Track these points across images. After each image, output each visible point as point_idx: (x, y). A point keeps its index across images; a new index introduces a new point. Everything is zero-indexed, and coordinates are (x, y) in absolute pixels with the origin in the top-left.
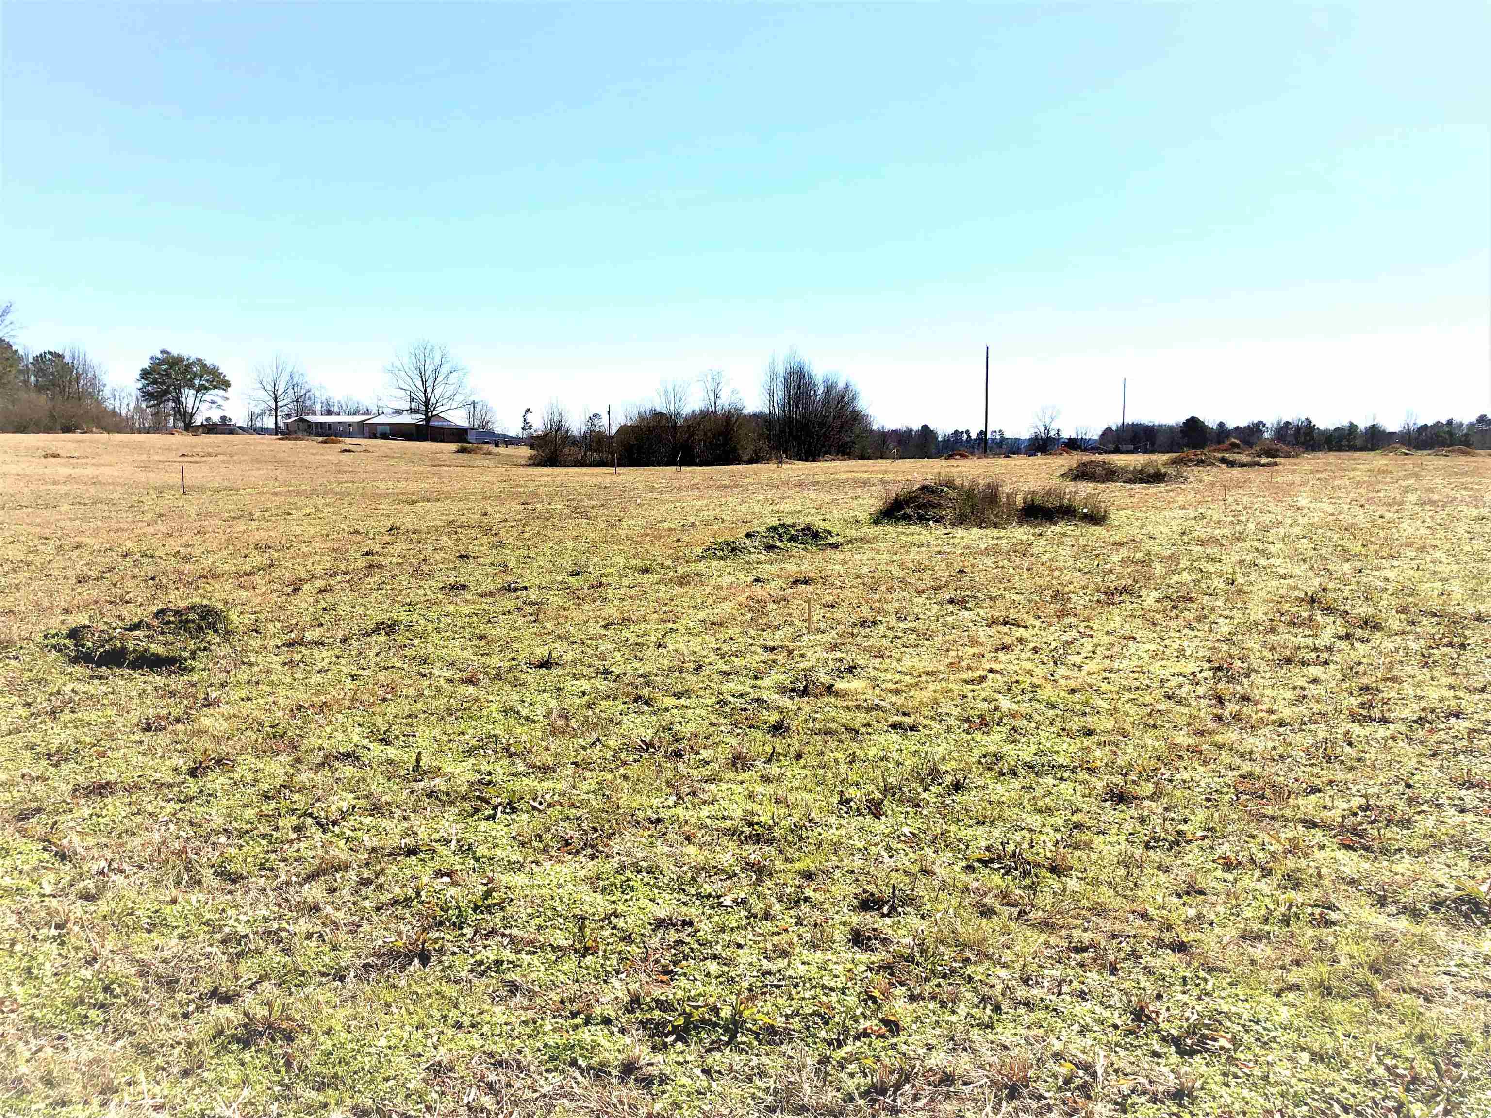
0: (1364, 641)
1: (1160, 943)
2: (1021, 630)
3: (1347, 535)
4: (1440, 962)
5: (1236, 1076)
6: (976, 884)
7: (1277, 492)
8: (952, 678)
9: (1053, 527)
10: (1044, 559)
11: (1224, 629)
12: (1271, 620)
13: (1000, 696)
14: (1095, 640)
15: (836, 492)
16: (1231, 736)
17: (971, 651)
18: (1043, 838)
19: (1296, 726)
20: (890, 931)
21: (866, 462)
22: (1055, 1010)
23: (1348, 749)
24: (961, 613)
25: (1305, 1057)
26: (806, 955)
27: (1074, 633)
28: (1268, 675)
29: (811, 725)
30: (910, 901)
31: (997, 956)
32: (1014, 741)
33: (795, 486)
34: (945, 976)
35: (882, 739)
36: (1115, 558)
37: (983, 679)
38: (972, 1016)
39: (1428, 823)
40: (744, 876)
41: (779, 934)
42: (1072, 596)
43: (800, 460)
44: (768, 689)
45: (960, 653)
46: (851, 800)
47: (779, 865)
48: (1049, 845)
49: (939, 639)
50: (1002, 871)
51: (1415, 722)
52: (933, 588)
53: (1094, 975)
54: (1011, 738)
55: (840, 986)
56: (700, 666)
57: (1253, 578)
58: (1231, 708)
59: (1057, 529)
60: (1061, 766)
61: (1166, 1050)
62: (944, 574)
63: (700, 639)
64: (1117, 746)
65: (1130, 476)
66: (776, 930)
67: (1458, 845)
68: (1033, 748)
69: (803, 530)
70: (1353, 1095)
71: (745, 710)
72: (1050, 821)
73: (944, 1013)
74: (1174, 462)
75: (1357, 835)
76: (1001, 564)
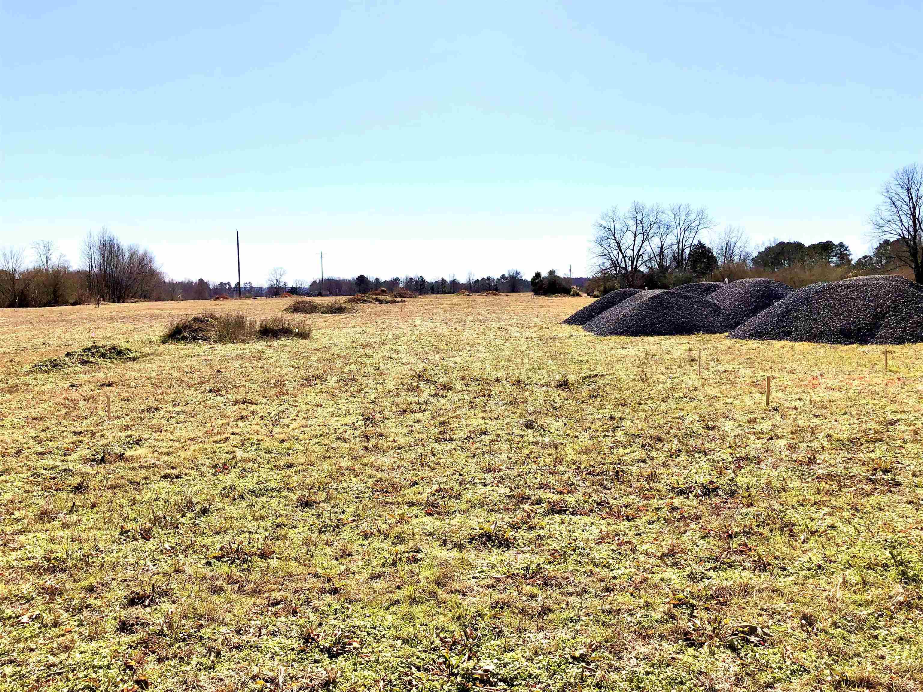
0: (443, 397)
1: (323, 591)
2: (254, 406)
3: (438, 338)
4: (471, 572)
5: (361, 664)
6: (212, 573)
7: (405, 317)
8: (207, 440)
9: (278, 341)
10: (272, 361)
11: (372, 396)
12: (398, 389)
13: (237, 449)
14: (298, 409)
15: (137, 323)
16: (372, 458)
17: (220, 422)
18: (257, 536)
19: (407, 448)
20: (148, 617)
21: (160, 303)
22: (256, 647)
23: (433, 458)
24: (216, 398)
25: (399, 642)
26: (84, 646)
27: (286, 405)
28: (393, 421)
29: (105, 482)
30: (164, 593)
31: (221, 619)
32: (244, 477)
33: (108, 319)
34: (184, 640)
35: (156, 487)
36: (314, 358)
37: (227, 439)
38: (201, 663)
39: (468, 495)
40: (39, 598)
41: (63, 635)
42: (287, 382)
43: (114, 302)
44: (75, 461)
45: (213, 424)
46: (129, 531)
47: (68, 586)
48: (261, 540)
49: (200, 417)
50: (229, 562)
51: (466, 439)
52: (199, 383)
53: (283, 619)
54: (242, 475)
55: (106, 663)
56: (20, 451)
57: (389, 366)
58: (373, 441)
59: (281, 342)
60: (271, 489)
61: (322, 657)
62: (207, 374)
63: (22, 431)
64: (306, 471)
65: (325, 309)
66: (62, 632)
67: (482, 504)
68: (255, 480)
69: (110, 349)
70: (423, 660)
71: (54, 478)
72: (262, 524)
73: (181, 665)
74: (350, 301)
75: (434, 506)
76: (244, 365)
